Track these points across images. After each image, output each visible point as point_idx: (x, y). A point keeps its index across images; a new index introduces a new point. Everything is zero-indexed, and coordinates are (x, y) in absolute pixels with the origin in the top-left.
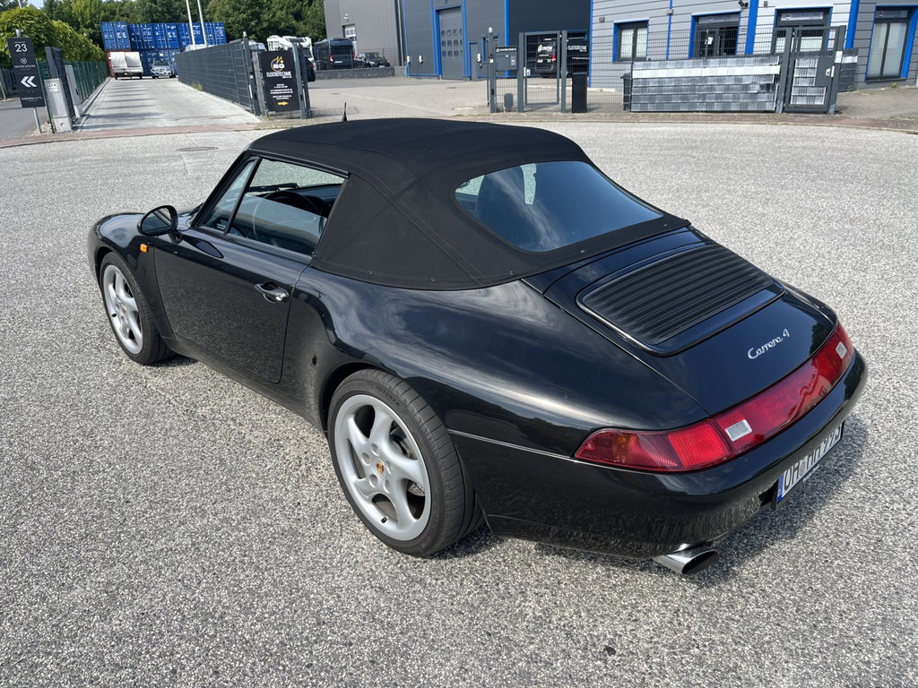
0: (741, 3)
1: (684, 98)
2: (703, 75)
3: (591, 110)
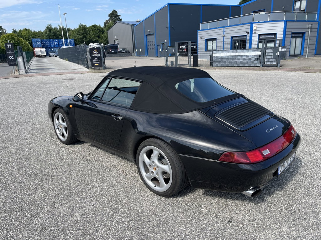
0: (247, 32)
1: (230, 62)
2: (236, 55)
3: (199, 66)
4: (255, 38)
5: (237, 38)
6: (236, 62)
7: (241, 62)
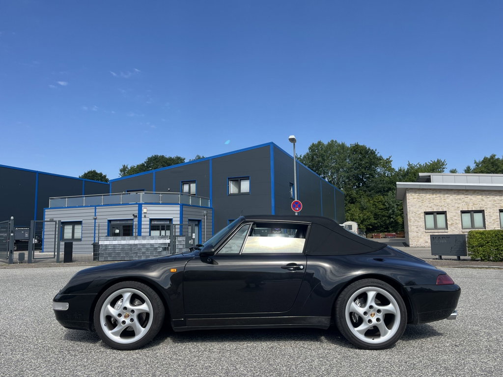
0: (134, 215)
1: (127, 254)
2: (135, 243)
3: (74, 261)
4: (145, 222)
5: (118, 222)
6: (136, 253)
7: (144, 253)
